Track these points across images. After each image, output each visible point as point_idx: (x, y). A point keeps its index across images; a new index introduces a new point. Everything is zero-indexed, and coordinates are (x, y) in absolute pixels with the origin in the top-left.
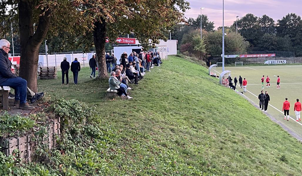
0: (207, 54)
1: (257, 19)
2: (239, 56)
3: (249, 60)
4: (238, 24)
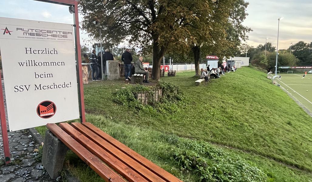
0: (268, 66)
1: (307, 45)
2: (290, 67)
3: (298, 70)
4: (292, 47)
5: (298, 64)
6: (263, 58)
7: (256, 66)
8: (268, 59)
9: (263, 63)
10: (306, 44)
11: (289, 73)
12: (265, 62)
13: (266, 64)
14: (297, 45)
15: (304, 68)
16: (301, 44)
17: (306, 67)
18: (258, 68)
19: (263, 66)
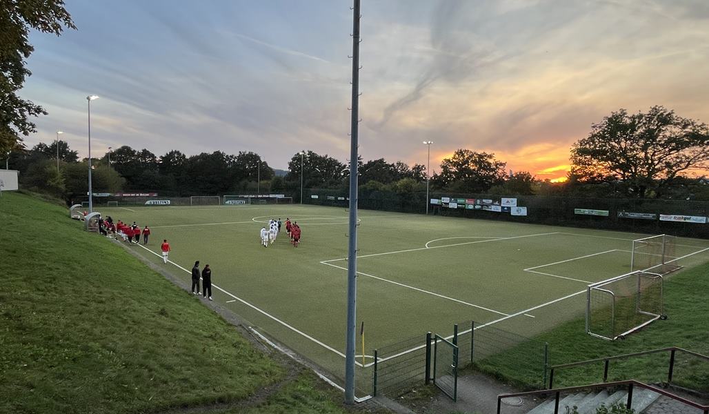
0: (66, 191)
1: (136, 154)
2: (112, 195)
3: (126, 199)
4: (110, 156)
5: (126, 189)
6: (53, 175)
7: (36, 192)
8: (63, 176)
9: (54, 184)
10: (135, 151)
11: (112, 205)
12: (60, 181)
13: (62, 187)
14: (120, 151)
15: (138, 195)
16: (126, 151)
17: (141, 195)
18: (43, 195)
19: (55, 191)
